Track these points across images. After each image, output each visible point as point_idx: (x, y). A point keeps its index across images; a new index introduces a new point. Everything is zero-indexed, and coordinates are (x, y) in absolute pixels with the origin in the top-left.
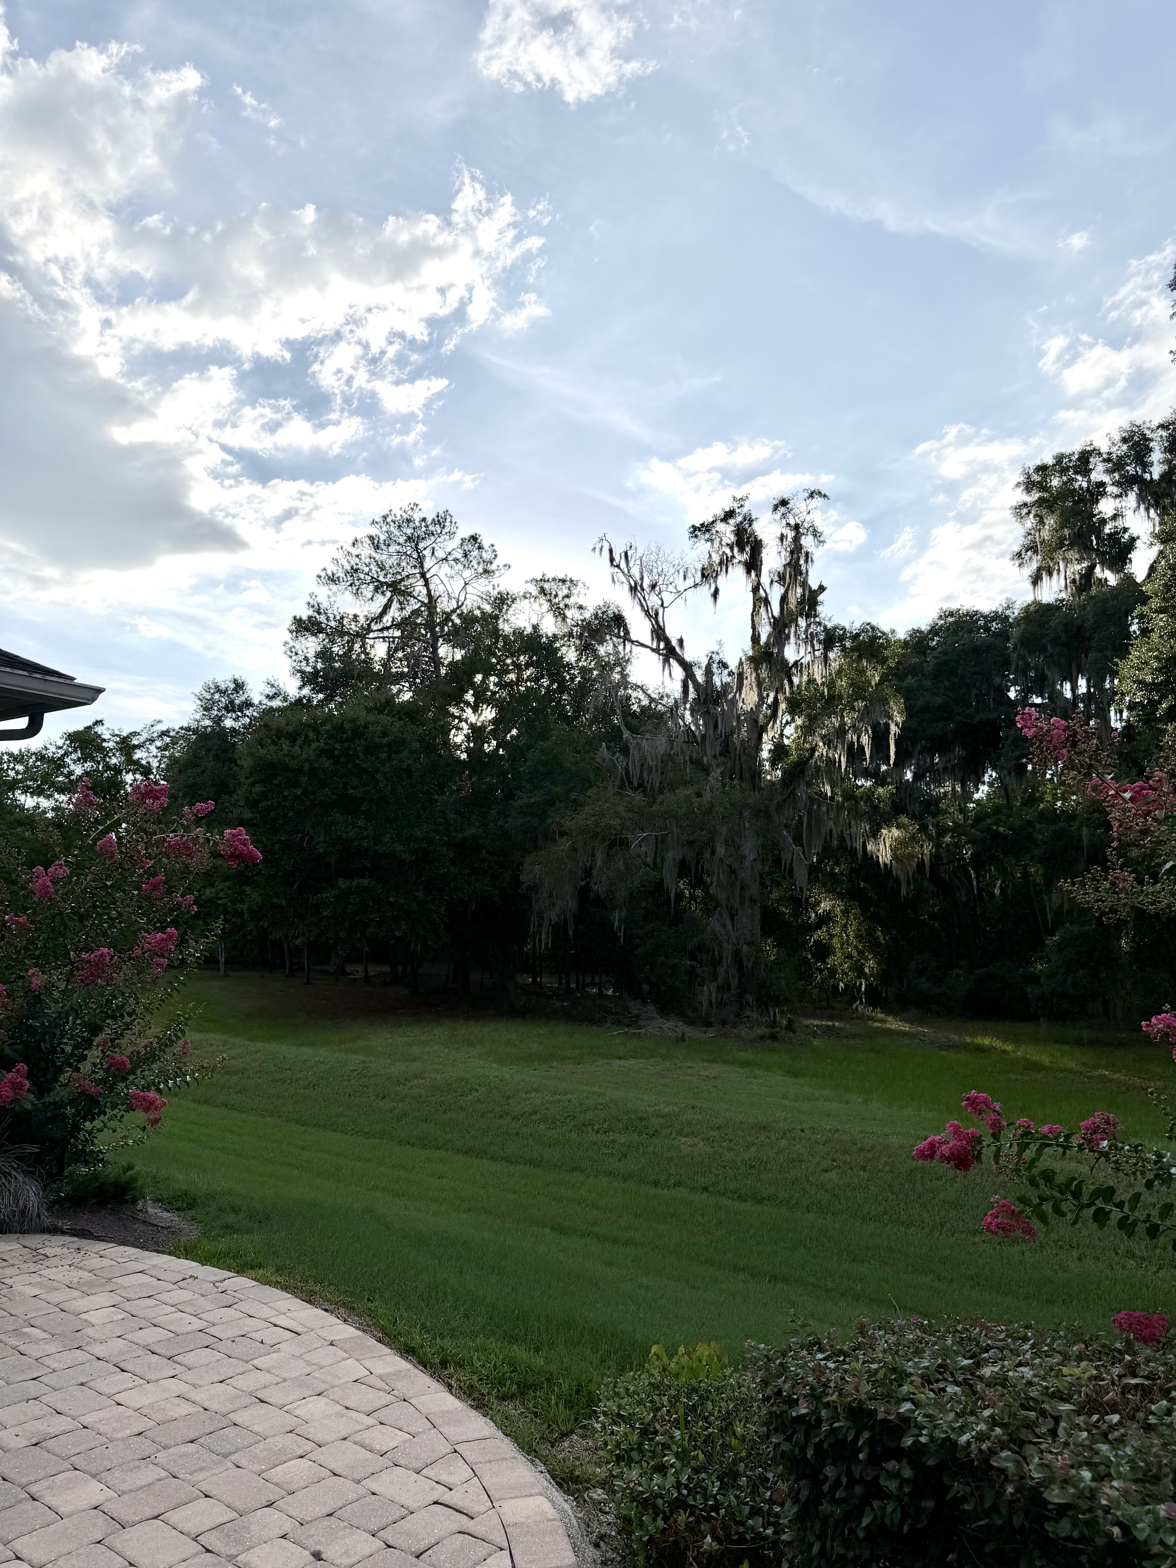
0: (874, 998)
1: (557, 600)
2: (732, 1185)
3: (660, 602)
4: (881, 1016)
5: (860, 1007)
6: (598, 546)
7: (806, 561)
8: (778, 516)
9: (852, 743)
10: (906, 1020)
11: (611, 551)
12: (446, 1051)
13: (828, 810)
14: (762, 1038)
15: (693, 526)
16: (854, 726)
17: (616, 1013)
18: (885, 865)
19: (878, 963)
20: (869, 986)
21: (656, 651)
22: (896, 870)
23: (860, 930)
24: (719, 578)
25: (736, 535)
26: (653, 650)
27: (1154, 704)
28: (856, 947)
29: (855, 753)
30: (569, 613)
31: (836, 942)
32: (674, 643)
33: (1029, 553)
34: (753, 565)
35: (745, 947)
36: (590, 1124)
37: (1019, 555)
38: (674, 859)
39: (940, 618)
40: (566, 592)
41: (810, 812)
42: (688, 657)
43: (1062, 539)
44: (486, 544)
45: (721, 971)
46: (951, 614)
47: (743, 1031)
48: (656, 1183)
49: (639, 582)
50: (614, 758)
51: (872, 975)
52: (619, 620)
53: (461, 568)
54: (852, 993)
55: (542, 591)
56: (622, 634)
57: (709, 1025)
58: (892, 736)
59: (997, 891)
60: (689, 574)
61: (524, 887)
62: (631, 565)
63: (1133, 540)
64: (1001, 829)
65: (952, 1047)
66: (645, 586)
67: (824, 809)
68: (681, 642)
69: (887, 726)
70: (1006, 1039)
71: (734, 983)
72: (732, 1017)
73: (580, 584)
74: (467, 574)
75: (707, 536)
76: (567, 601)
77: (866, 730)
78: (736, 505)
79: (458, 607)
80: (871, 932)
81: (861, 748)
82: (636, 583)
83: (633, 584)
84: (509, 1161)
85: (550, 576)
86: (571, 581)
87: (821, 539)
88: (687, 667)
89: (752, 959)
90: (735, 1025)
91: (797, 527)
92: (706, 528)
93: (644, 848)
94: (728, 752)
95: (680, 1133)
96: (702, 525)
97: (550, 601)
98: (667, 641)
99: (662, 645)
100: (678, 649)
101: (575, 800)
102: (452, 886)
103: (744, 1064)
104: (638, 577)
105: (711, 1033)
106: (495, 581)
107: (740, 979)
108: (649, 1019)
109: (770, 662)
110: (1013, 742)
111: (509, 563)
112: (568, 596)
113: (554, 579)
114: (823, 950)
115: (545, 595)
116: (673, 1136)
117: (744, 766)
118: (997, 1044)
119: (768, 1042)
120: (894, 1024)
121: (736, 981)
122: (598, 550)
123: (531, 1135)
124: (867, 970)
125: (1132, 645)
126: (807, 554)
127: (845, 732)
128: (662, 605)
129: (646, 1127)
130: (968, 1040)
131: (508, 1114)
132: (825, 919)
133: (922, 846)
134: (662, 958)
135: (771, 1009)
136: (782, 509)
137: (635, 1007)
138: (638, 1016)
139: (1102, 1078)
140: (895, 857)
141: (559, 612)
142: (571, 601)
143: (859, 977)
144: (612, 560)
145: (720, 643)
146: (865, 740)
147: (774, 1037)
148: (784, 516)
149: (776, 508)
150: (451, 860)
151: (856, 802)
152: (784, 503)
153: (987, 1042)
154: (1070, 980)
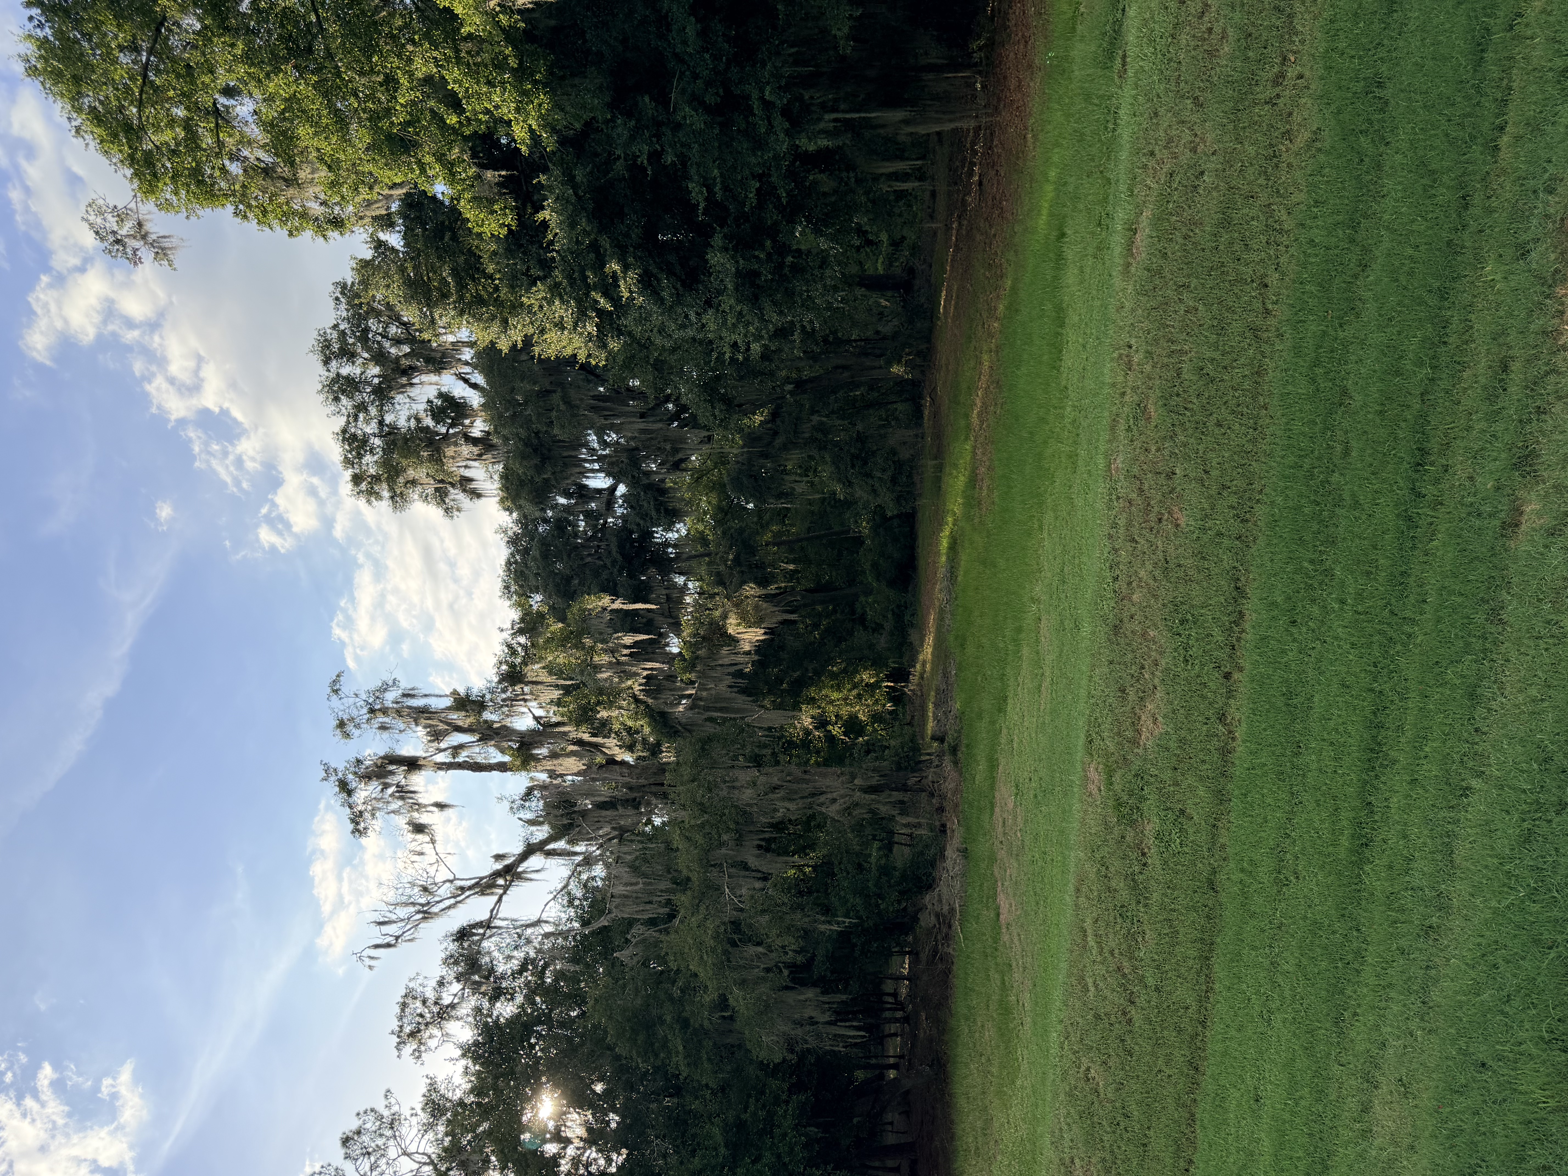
0: (901, 675)
1: (428, 1015)
2: (1219, 636)
3: (448, 884)
4: (918, 666)
5: (910, 688)
6: (368, 962)
7: (412, 696)
8: (356, 732)
9: (631, 655)
10: (922, 641)
11: (377, 946)
12: (999, 1158)
13: (706, 689)
14: (956, 763)
15: (353, 832)
16: (612, 652)
17: (936, 941)
18: (765, 633)
19: (866, 669)
20: (888, 678)
21: (506, 888)
22: (771, 623)
23: (832, 687)
24: (420, 801)
25: (370, 778)
26: (505, 893)
27: (601, 313)
28: (850, 690)
29: (641, 652)
30: (447, 1000)
31: (845, 711)
32: (499, 866)
33: (447, 501)
34: (413, 764)
35: (856, 782)
36: (1131, 878)
37: (447, 510)
38: (758, 856)
39: (509, 598)
40: (418, 1004)
41: (707, 709)
42: (518, 848)
43: (431, 459)
44: (355, 1124)
45: (884, 810)
46: (507, 587)
47: (949, 786)
48: (1225, 752)
49: (418, 908)
50: (634, 941)
51: (877, 675)
52: (463, 935)
53: (384, 1160)
54: (897, 697)
55: (412, 1034)
56: (481, 931)
57: (943, 829)
58: (625, 607)
59: (791, 567)
60: (418, 849)
61: (790, 1057)
62: (394, 917)
63: (441, 395)
64: (731, 557)
65: (952, 573)
66: (423, 901)
67: (704, 694)
68: (498, 857)
69: (613, 611)
70: (941, 524)
71: (897, 796)
72: (934, 801)
73: (411, 985)
74: (392, 1152)
75: (367, 815)
76: (430, 1002)
77: (618, 638)
78: (333, 778)
79: (432, 1163)
80: (833, 676)
81: (636, 644)
82: (419, 912)
83: (420, 916)
84: (1204, 998)
85: (395, 1025)
86: (406, 996)
87: (390, 683)
88: (530, 850)
89: (870, 774)
90: (943, 797)
91: (372, 711)
92: (356, 818)
93: (744, 891)
94: (634, 799)
95: (1135, 742)
96: (353, 821)
97: (427, 1024)
98: (497, 874)
99: (501, 882)
100: (507, 862)
101: (682, 991)
102: (787, 1160)
103: (993, 764)
104: (412, 909)
105: (953, 824)
106: (406, 1112)
107: (892, 790)
108: (940, 901)
109: (531, 744)
110: (642, 518)
111: (383, 1093)
112: (424, 1002)
113: (401, 1018)
114: (853, 726)
115: (419, 1031)
116: (1140, 751)
117: (652, 781)
118: (946, 532)
119: (960, 755)
120: (927, 652)
121: (894, 793)
122: (372, 963)
123: (1158, 967)
124: (872, 681)
125: (540, 355)
126: (405, 695)
127: (619, 663)
128: (451, 881)
129: (1131, 794)
130: (944, 559)
131: (1124, 1013)
132: (822, 723)
133: (747, 597)
134: (870, 884)
135: (923, 758)
136: (350, 728)
137: (927, 920)
138: (937, 915)
139: (980, 415)
140: (758, 624)
141: (444, 1013)
142: (430, 995)
143: (880, 687)
144: (388, 945)
145: (500, 799)
146: (628, 640)
147: (954, 750)
148: (358, 726)
149: (347, 735)
150: (754, 1162)
151: (697, 658)
152: (341, 725)
153: (945, 543)
154: (879, 474)
